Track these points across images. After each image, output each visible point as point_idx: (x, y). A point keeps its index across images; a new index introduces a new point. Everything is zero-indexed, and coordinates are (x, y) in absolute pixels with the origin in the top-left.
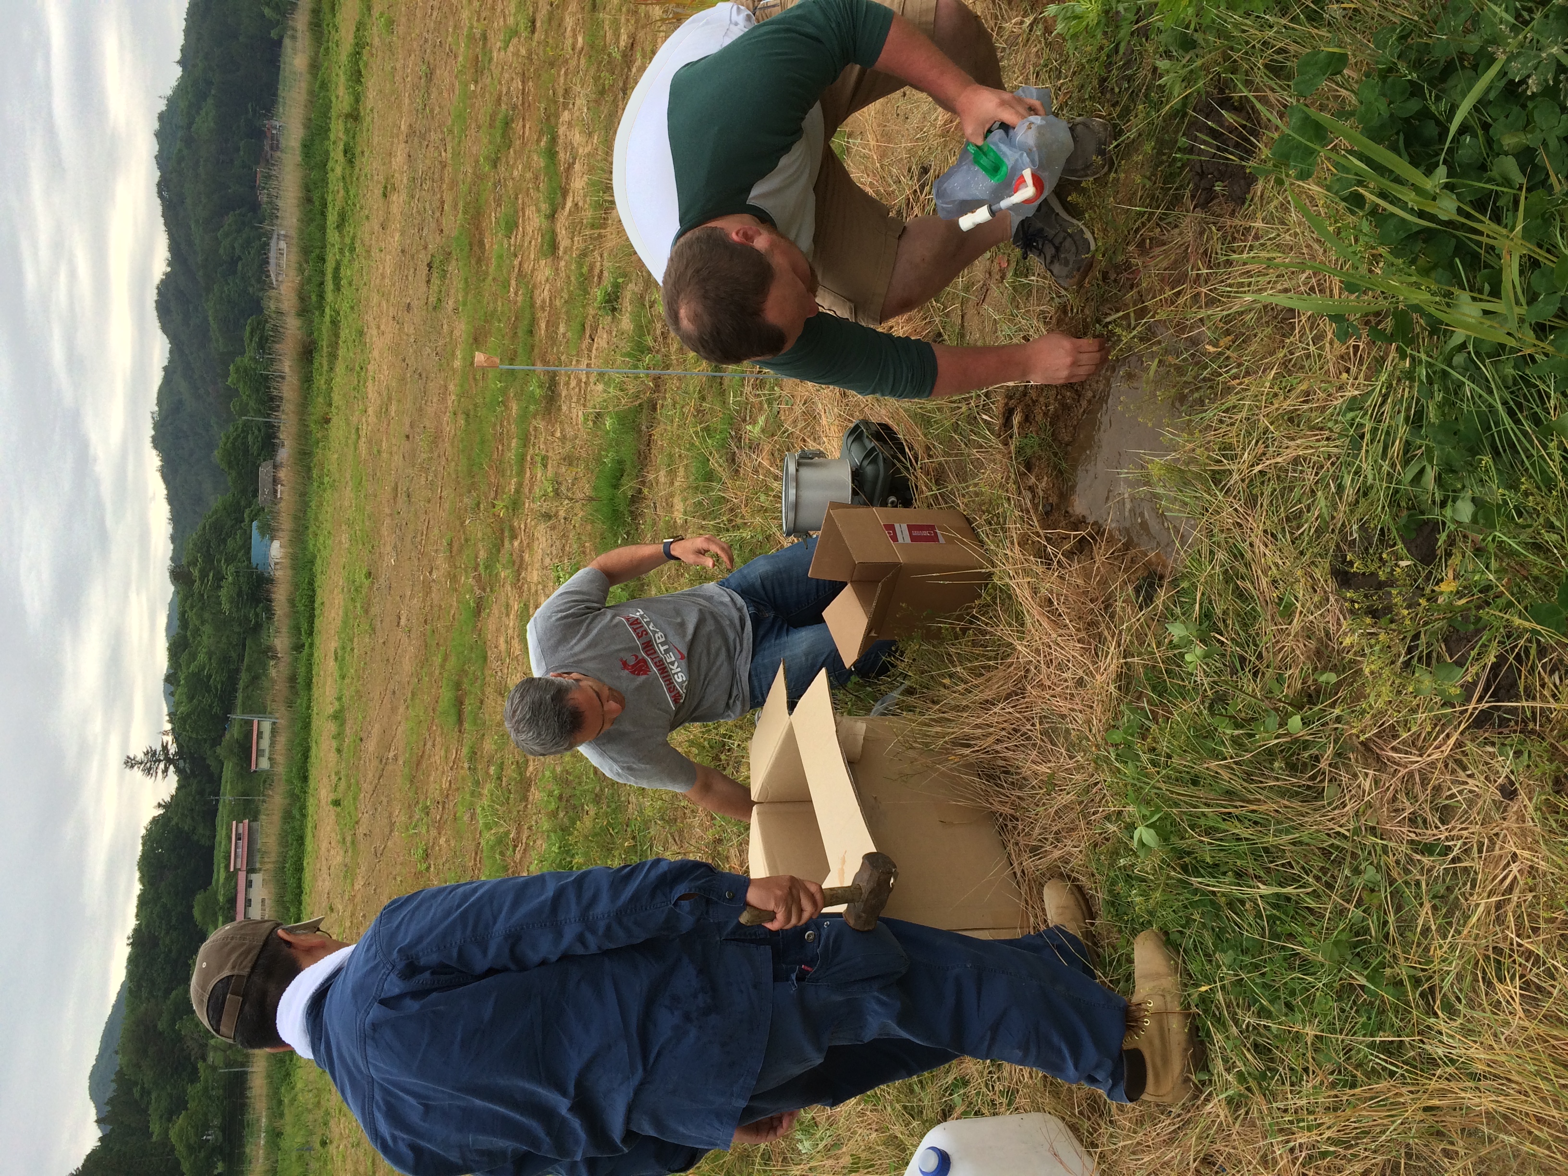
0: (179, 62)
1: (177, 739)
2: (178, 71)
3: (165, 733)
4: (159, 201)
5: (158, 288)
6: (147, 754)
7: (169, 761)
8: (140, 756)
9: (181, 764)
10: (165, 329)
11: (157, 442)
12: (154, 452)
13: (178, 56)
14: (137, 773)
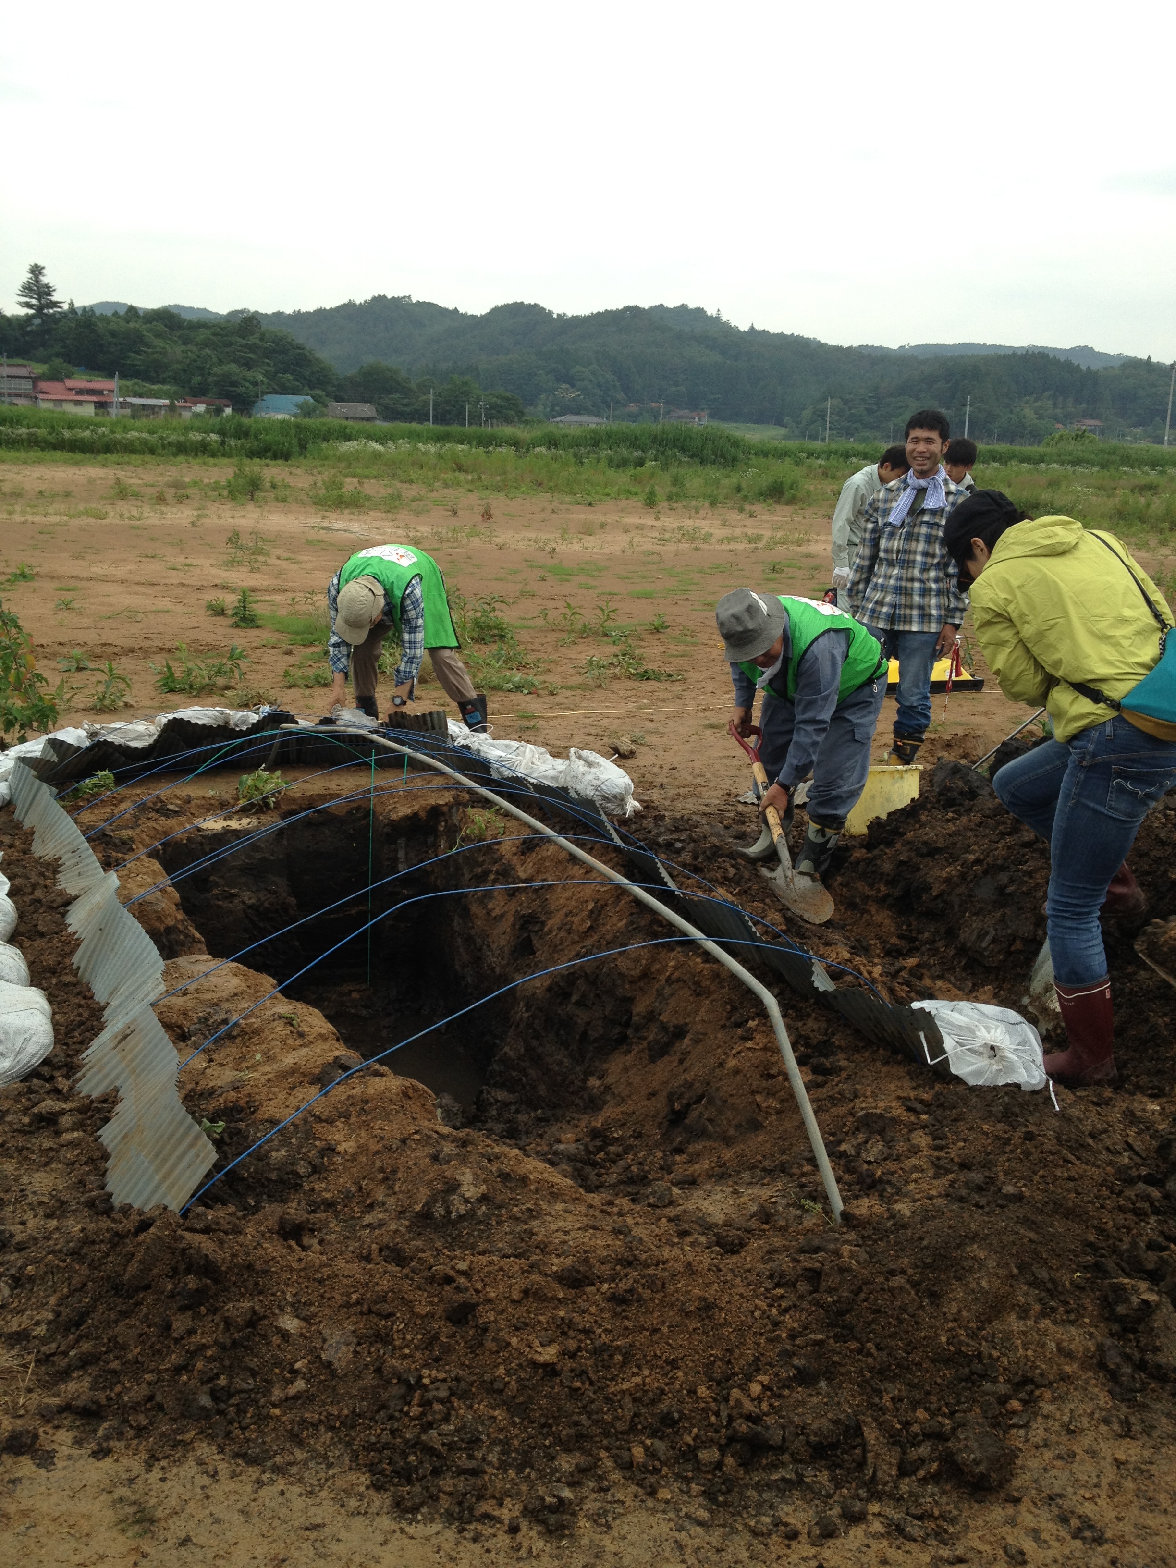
0: (752, 328)
1: (64, 315)
2: (744, 327)
3: (71, 304)
4: (621, 307)
5: (536, 305)
6: (47, 286)
7: (40, 309)
8: (45, 280)
9: (37, 321)
10: (496, 311)
11: (379, 300)
12: (369, 298)
13: (759, 327)
14: (25, 276)
